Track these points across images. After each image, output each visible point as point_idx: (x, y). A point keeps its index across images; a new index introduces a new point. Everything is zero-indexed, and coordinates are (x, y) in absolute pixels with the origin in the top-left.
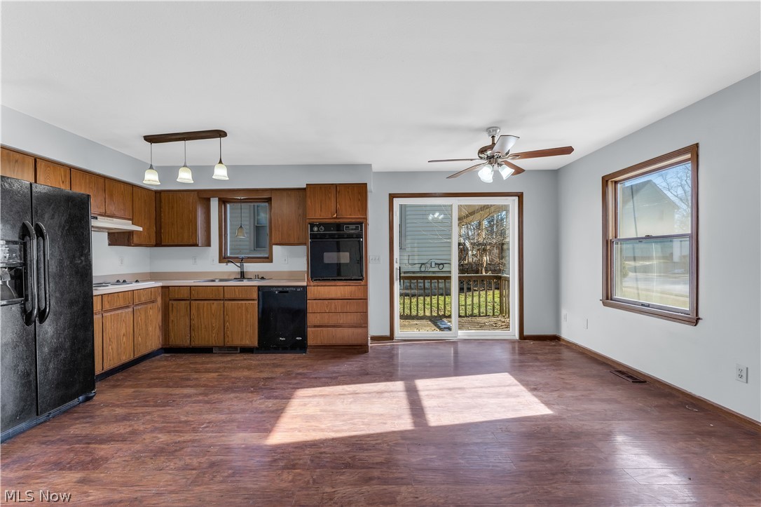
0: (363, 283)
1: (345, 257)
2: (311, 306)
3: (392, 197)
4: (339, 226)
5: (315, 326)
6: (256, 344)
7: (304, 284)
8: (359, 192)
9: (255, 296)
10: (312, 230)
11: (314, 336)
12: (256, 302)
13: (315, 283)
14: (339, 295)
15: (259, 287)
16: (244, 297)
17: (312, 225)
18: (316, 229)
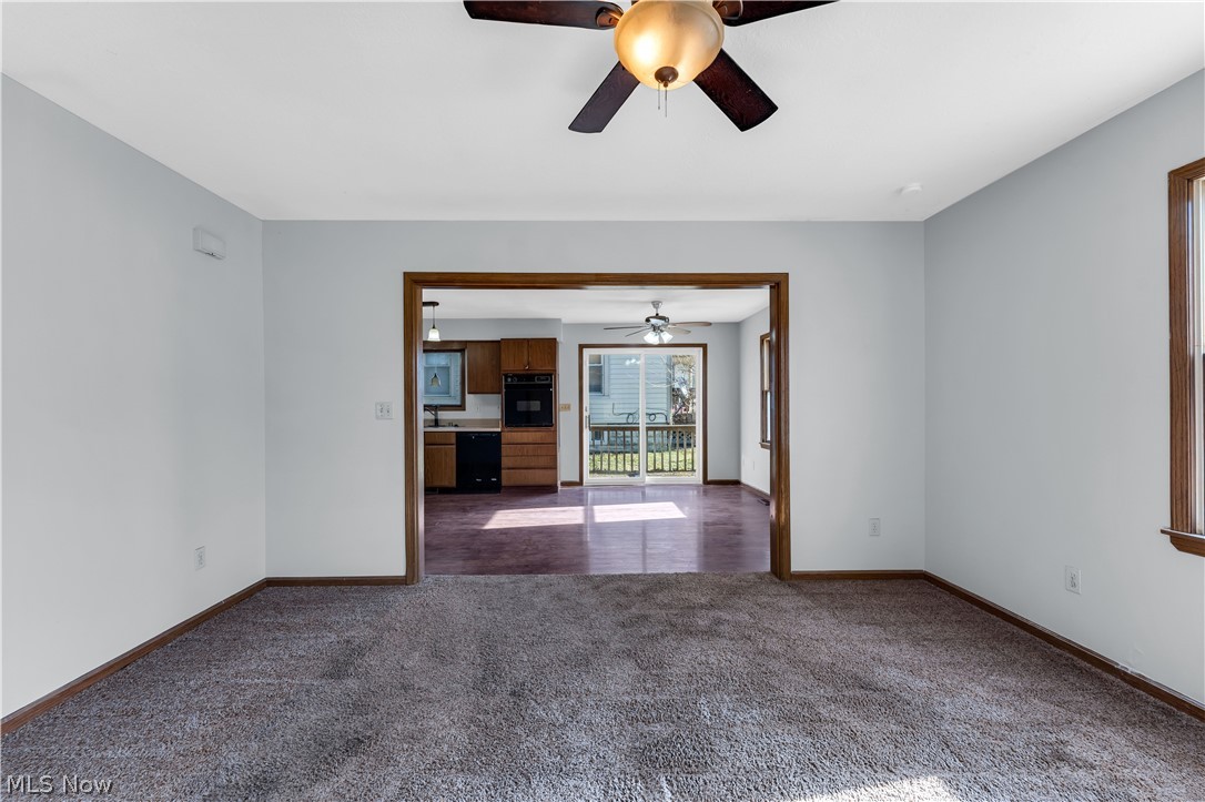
0: (552, 429)
1: (536, 406)
2: (505, 450)
3: (581, 347)
4: (530, 377)
5: (509, 469)
6: (454, 484)
7: (499, 430)
8: (550, 345)
9: (454, 441)
10: (506, 380)
11: (507, 478)
12: (454, 447)
13: (509, 429)
14: (531, 441)
15: (457, 432)
16: (443, 442)
17: (506, 376)
18: (509, 380)
